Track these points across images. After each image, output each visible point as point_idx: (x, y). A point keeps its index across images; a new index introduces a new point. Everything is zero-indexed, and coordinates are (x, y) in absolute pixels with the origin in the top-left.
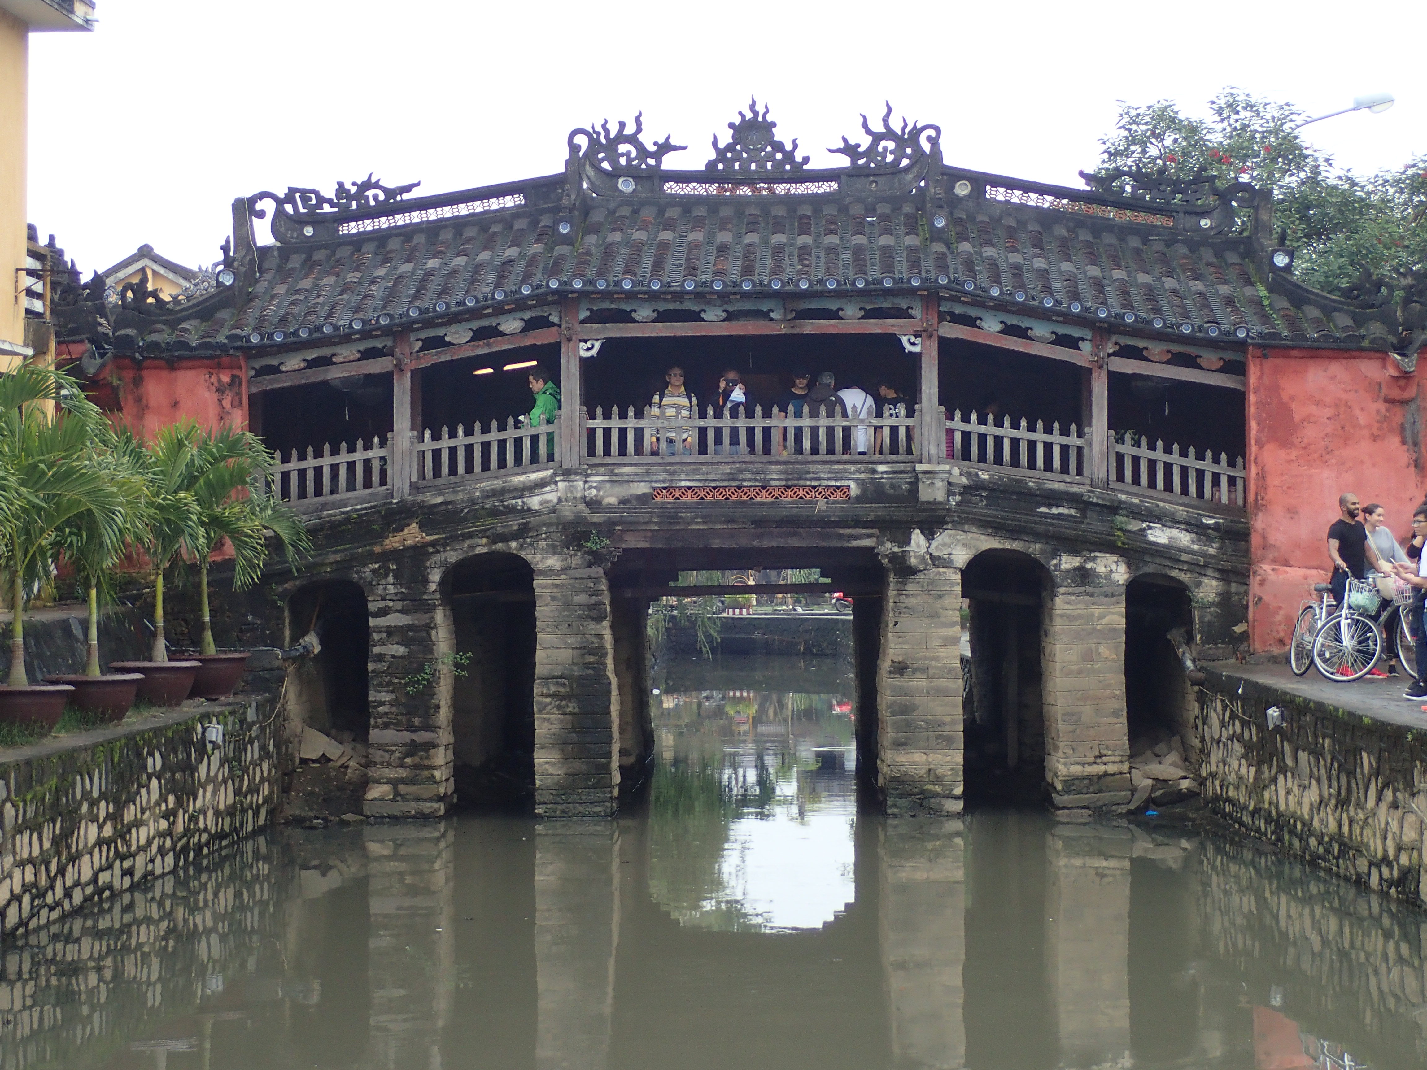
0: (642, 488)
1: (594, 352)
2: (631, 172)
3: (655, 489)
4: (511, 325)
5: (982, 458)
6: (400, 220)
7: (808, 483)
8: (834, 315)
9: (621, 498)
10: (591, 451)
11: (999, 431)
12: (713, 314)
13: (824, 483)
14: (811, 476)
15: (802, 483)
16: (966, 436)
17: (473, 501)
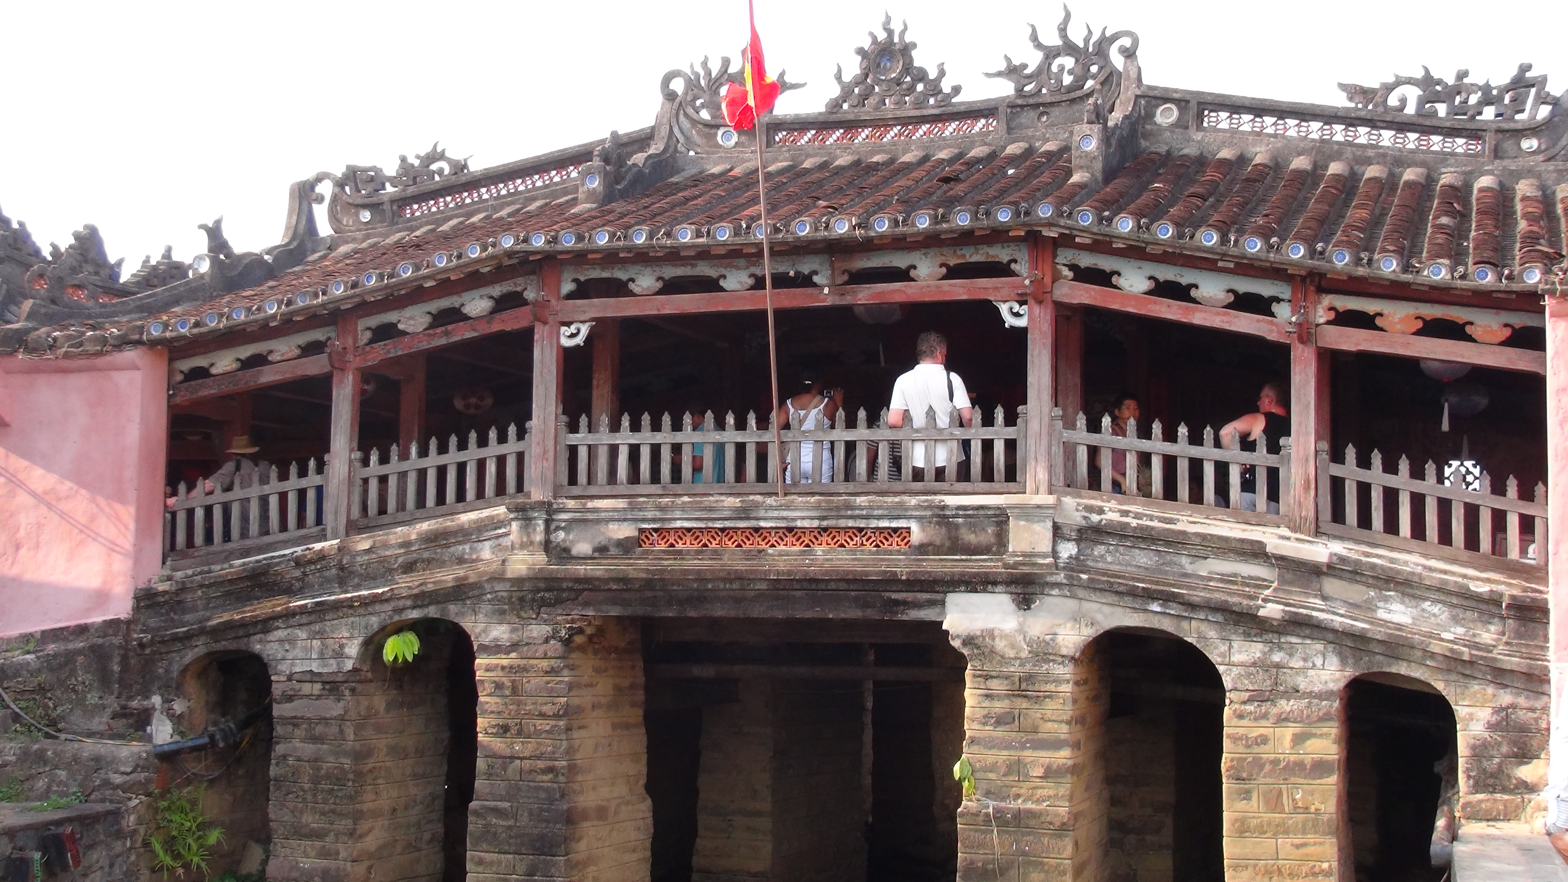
0: (624, 531)
1: (579, 340)
3: (642, 531)
4: (477, 305)
5: (1119, 485)
6: (464, 199)
7: (851, 523)
9: (596, 544)
12: (736, 281)
13: (874, 523)
14: (857, 512)
15: (843, 523)
17: (410, 545)
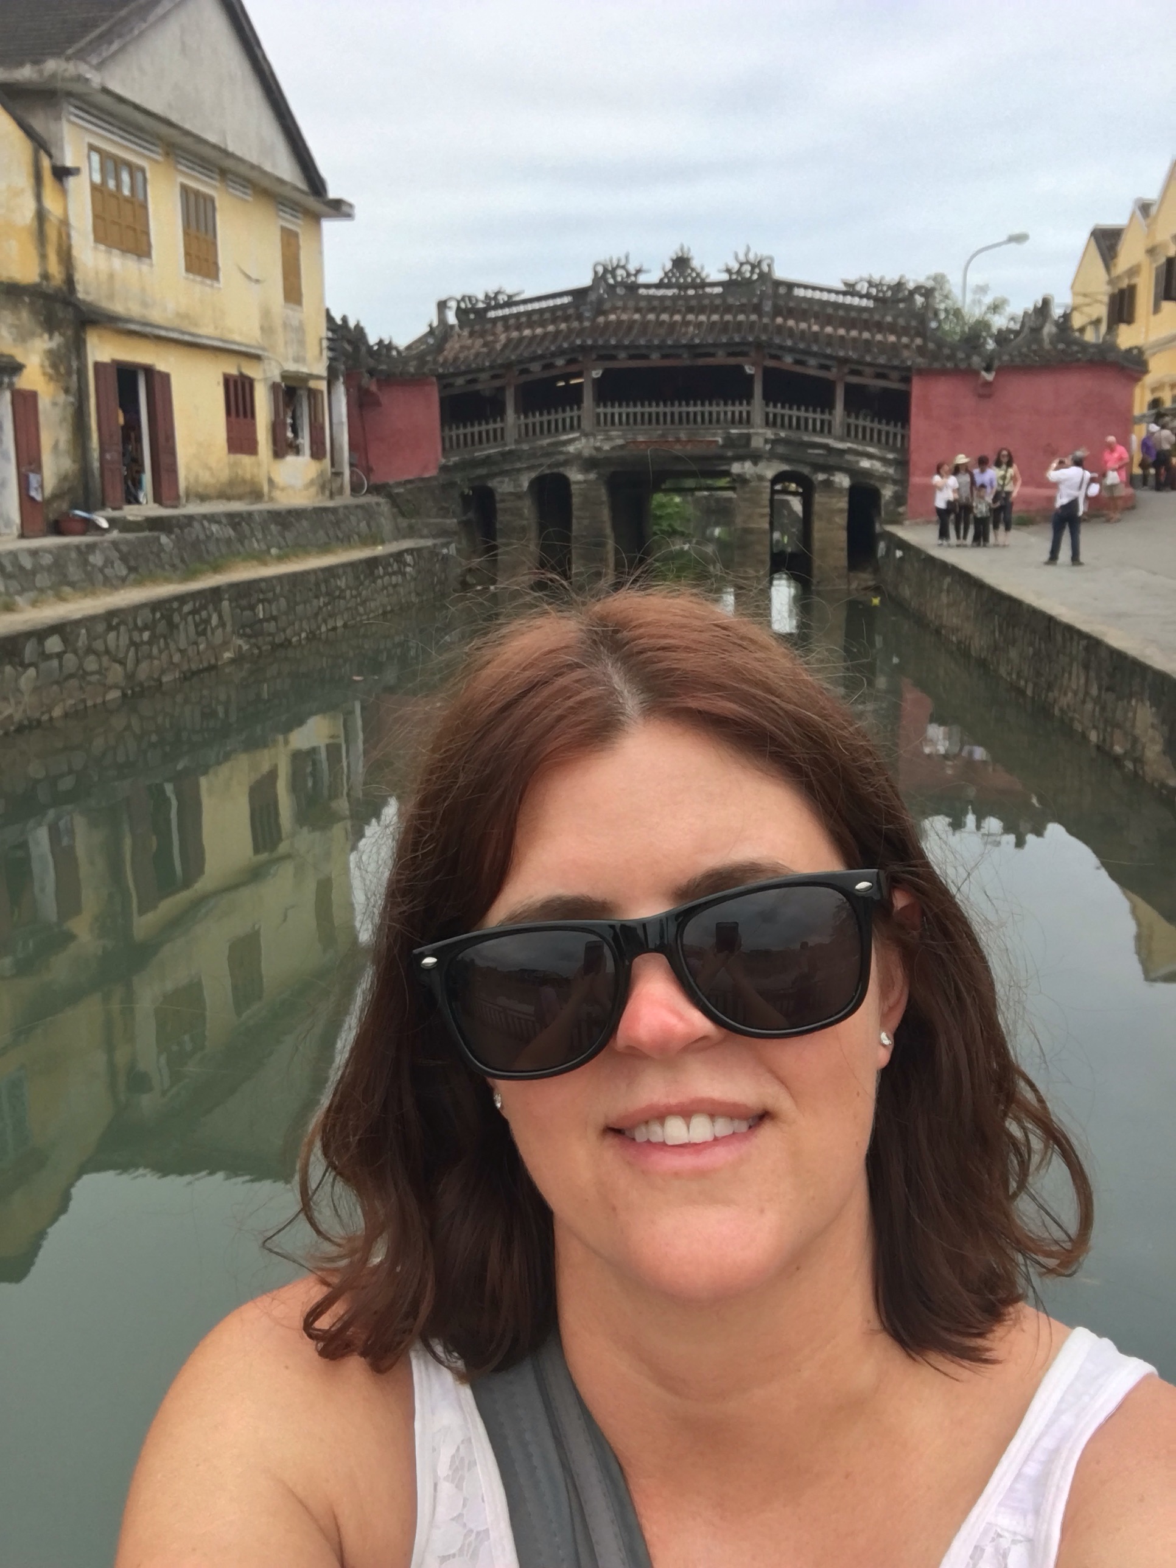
1: (599, 376)
2: (623, 284)
3: (628, 442)
4: (560, 362)
5: (783, 425)
6: (514, 310)
7: (700, 439)
8: (713, 355)
9: (611, 447)
10: (598, 423)
11: (790, 412)
12: (655, 356)
13: (707, 439)
14: (700, 435)
15: (697, 439)
16: (775, 415)
17: (542, 447)
